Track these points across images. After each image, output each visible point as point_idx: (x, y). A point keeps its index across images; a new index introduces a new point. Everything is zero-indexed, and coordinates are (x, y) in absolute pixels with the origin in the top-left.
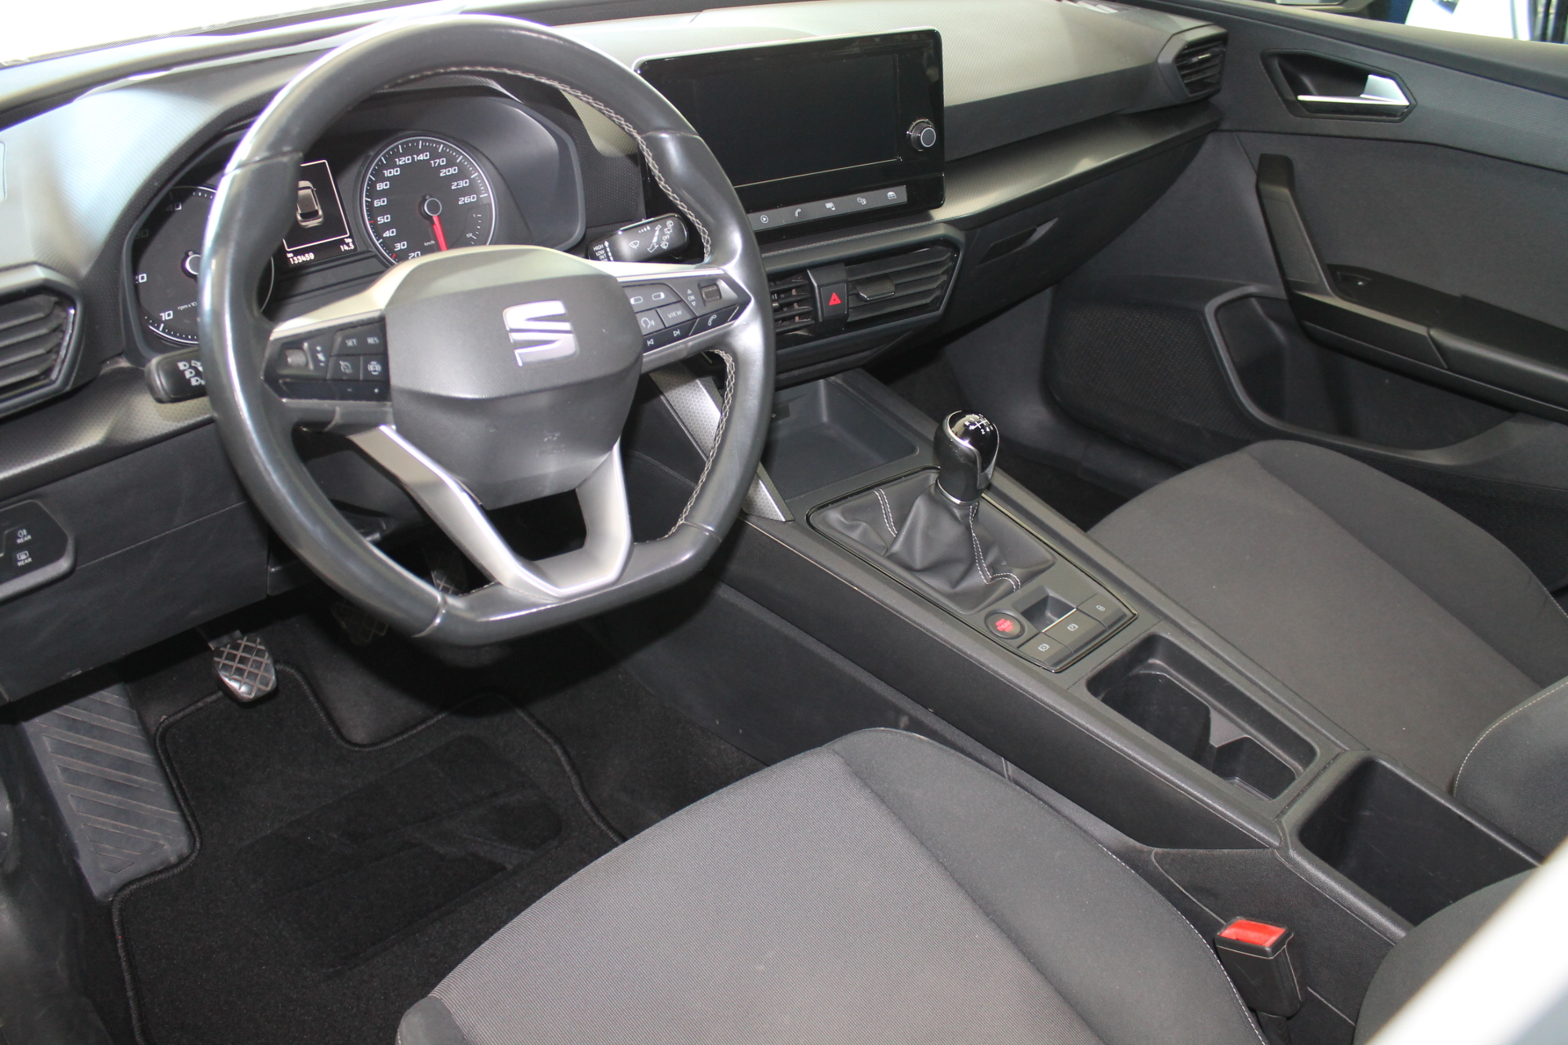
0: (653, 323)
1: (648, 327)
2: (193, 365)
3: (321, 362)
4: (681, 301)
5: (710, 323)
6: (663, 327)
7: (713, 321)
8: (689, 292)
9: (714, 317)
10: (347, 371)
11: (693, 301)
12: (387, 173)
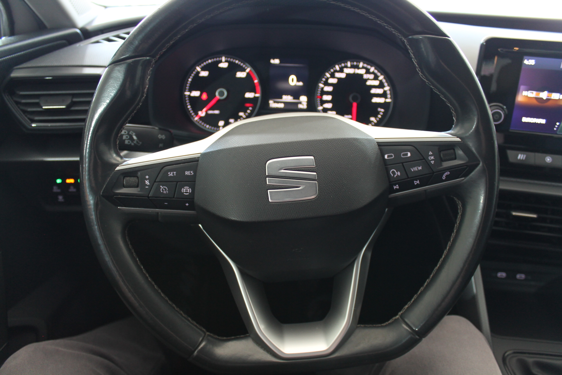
0: (399, 174)
1: (395, 176)
2: (130, 133)
3: (147, 185)
4: (424, 159)
5: (444, 177)
6: (406, 177)
7: (447, 176)
8: (430, 153)
9: (448, 173)
10: (165, 192)
11: (432, 160)
12: (338, 75)
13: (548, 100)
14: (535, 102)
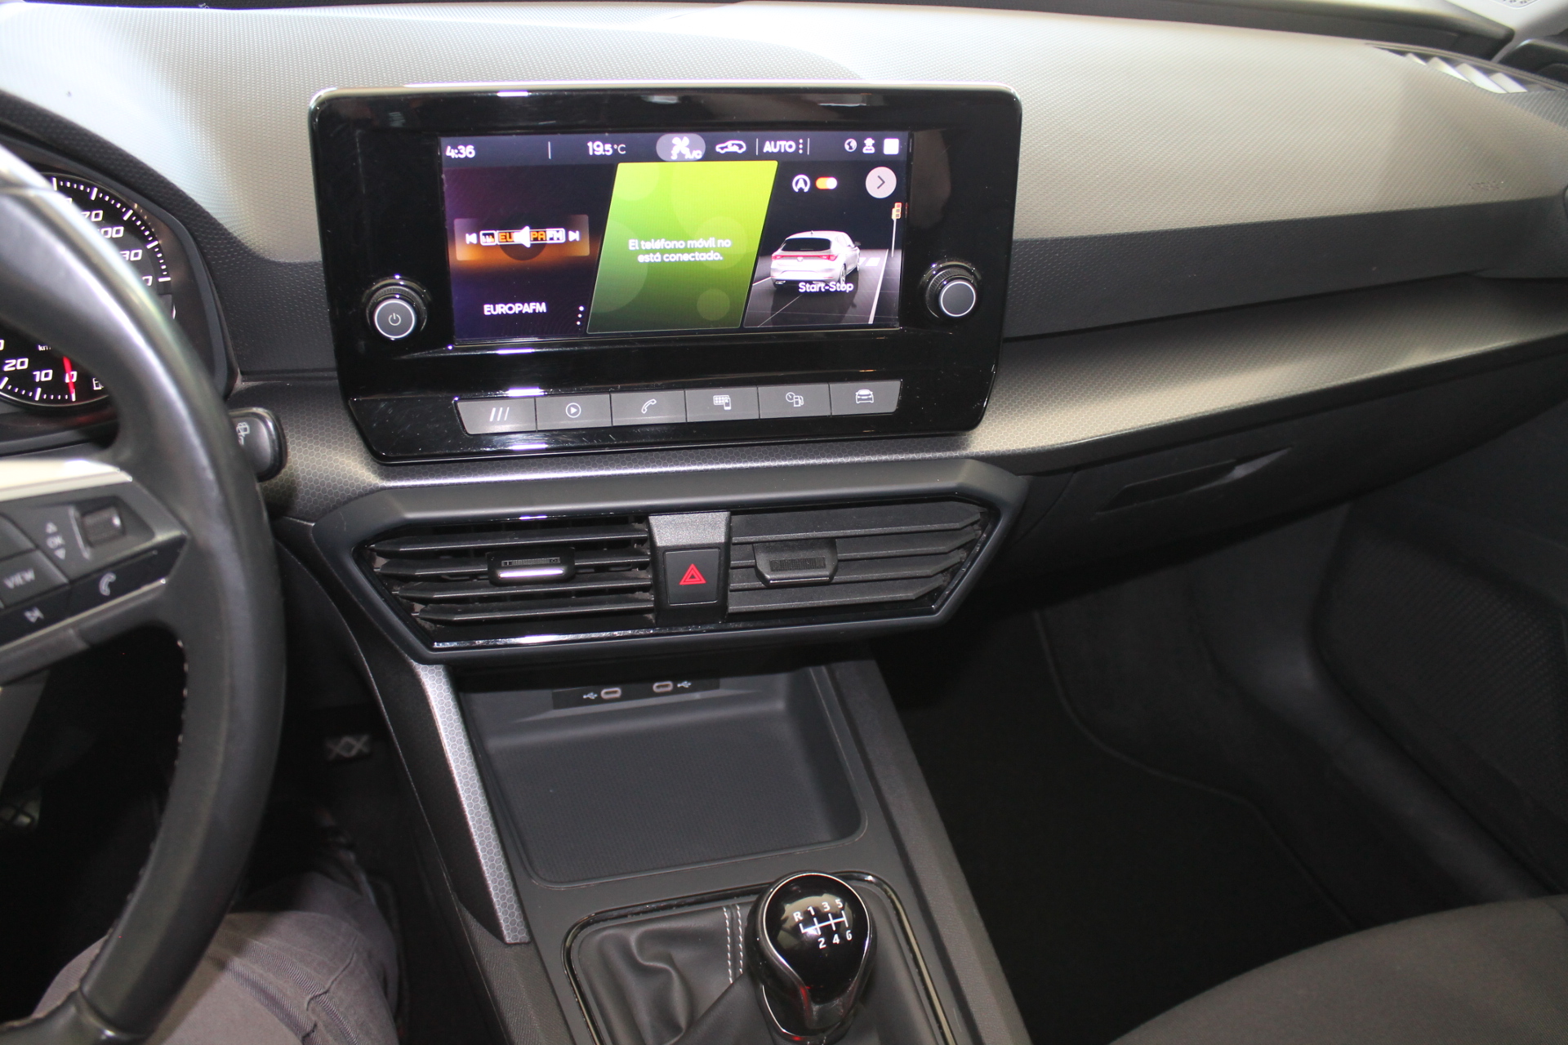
4: (38, 547)
5: (104, 589)
7: (111, 585)
8: (51, 528)
9: (111, 577)
11: (59, 547)
13: (538, 247)
14: (504, 258)
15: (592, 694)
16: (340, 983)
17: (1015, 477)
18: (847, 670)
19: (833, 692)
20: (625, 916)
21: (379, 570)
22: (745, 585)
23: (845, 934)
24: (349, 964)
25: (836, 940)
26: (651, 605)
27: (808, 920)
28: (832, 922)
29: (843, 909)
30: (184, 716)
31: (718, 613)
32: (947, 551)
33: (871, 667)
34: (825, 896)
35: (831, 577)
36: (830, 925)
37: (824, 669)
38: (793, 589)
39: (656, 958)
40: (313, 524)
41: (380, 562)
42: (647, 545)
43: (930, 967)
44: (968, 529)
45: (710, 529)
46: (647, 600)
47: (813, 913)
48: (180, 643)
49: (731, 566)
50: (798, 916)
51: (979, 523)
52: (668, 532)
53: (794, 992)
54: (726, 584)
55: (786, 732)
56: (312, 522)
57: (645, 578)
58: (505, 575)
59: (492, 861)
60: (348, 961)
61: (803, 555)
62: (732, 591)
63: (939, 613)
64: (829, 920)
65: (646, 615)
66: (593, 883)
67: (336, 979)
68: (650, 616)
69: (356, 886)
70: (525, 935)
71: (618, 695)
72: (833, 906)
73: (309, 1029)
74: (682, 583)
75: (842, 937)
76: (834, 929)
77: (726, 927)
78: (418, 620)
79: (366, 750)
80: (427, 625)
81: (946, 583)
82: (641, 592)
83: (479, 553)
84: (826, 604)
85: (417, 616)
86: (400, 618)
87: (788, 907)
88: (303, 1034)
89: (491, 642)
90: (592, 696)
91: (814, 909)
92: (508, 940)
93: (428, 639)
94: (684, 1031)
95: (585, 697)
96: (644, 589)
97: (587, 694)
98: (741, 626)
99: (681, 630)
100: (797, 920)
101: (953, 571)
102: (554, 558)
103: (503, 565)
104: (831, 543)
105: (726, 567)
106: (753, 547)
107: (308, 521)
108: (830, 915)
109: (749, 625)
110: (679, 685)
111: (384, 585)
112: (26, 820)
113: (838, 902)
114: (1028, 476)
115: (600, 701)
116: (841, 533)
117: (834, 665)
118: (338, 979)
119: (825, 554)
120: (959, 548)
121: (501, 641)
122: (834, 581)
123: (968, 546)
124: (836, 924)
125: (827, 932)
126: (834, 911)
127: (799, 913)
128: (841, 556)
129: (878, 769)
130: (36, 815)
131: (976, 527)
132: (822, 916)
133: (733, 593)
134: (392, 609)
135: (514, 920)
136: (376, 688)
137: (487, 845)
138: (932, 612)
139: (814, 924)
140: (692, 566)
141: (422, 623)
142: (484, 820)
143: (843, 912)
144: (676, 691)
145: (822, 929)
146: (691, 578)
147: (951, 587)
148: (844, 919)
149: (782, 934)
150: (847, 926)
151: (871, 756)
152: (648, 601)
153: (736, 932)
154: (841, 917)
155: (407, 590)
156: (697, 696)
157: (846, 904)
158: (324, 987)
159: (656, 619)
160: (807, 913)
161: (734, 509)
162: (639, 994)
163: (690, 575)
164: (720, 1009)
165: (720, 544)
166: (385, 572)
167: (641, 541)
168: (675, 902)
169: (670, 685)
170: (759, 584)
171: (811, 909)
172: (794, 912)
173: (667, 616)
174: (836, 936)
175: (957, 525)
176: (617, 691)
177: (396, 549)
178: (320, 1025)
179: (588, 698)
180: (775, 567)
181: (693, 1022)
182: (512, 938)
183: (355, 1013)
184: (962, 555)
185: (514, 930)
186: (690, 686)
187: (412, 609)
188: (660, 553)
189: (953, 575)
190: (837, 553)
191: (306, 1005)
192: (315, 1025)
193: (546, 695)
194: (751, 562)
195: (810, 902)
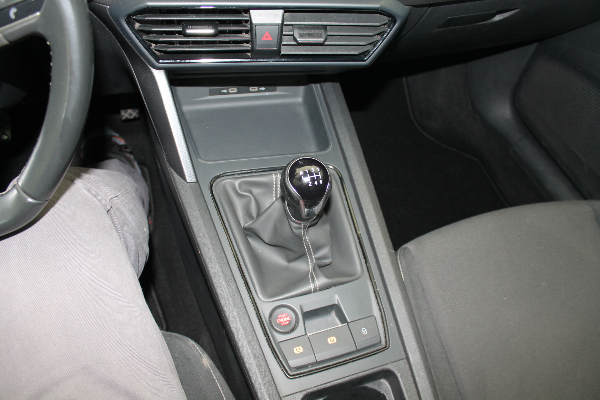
7: (15, 14)
15: (225, 90)
16: (123, 195)
17: (404, 6)
18: (328, 86)
19: (321, 95)
20: (234, 175)
21: (137, 28)
22: (289, 43)
23: (320, 182)
24: (127, 189)
25: (316, 183)
26: (249, 49)
27: (305, 174)
28: (315, 176)
29: (320, 171)
30: (52, 74)
31: (276, 54)
32: (373, 35)
33: (337, 85)
34: (313, 166)
35: (325, 42)
36: (314, 177)
37: (318, 85)
38: (308, 46)
39: (246, 191)
40: (109, 7)
41: (137, 25)
42: (249, 23)
43: (351, 201)
44: (382, 27)
45: (276, 17)
46: (247, 47)
47: (308, 172)
48: (48, 43)
49: (283, 34)
50: (301, 173)
51: (387, 25)
52: (257, 17)
53: (298, 203)
54: (281, 42)
55: (302, 111)
56: (108, 6)
57: (247, 37)
58: (189, 31)
59: (182, 150)
60: (127, 188)
61: (313, 31)
62: (283, 45)
63: (368, 61)
64: (313, 175)
65: (247, 54)
66: (222, 162)
67: (121, 194)
68: (249, 54)
69: (133, 166)
70: (195, 179)
71: (235, 91)
72: (316, 170)
73: (109, 208)
74: (262, 40)
75: (318, 182)
76: (315, 179)
77: (273, 181)
78: (153, 50)
79: (137, 116)
80: (157, 53)
81: (371, 49)
82: (246, 44)
83: (179, 22)
84: (321, 54)
85: (153, 49)
86: (146, 49)
87: (298, 170)
88: (107, 210)
89: (183, 61)
90: (225, 91)
91: (308, 171)
92: (188, 181)
93: (157, 59)
94: (255, 219)
95: (222, 91)
96: (247, 42)
97: (223, 90)
98: (286, 60)
99: (261, 60)
100: (301, 174)
101: (374, 44)
102: (210, 26)
103: (188, 27)
104: (325, 27)
105: (281, 35)
106: (293, 27)
107: (106, 5)
108: (314, 173)
109: (289, 60)
110: (260, 89)
111: (139, 34)
112: (6, 137)
113: (318, 169)
114: (410, 7)
115: (228, 93)
116: (329, 23)
117: (323, 84)
118: (122, 194)
119: (322, 32)
120: (378, 34)
121: (187, 61)
122: (325, 44)
123: (381, 34)
124: (316, 177)
125: (313, 180)
126: (316, 172)
127: (302, 172)
128: (329, 33)
129: (337, 126)
130: (10, 136)
131: (386, 26)
132: (311, 174)
133: (284, 46)
134: (143, 45)
135: (191, 173)
136: (137, 79)
137: (181, 144)
138: (365, 61)
139: (308, 176)
140: (267, 32)
141: (155, 52)
142: (179, 133)
143: (319, 173)
144: (259, 91)
145: (311, 178)
146: (266, 37)
147: (373, 51)
148: (320, 175)
149: (295, 180)
150: (321, 178)
151: (335, 120)
152: (249, 47)
153: (277, 183)
154: (319, 174)
155: (148, 37)
156: (267, 94)
157: (321, 170)
158: (116, 195)
159: (251, 55)
160: (305, 172)
161: (287, 10)
162: (239, 204)
163: (266, 36)
164: (269, 211)
165: (279, 24)
166: (139, 29)
167: (246, 21)
168: (254, 171)
169: (256, 89)
170: (294, 43)
171: (307, 170)
172: (300, 172)
173: (257, 54)
174: (316, 182)
175: (378, 24)
176: (235, 90)
177: (144, 19)
178: (114, 207)
179: (223, 92)
180: (301, 36)
181: (259, 215)
182: (190, 180)
183: (128, 206)
184: (379, 38)
185: (190, 177)
186: (265, 90)
187: (151, 46)
188: (254, 26)
189: (374, 46)
190: (327, 32)
191: (108, 200)
192: (112, 207)
193: (206, 89)
194: (292, 33)
195: (307, 168)
